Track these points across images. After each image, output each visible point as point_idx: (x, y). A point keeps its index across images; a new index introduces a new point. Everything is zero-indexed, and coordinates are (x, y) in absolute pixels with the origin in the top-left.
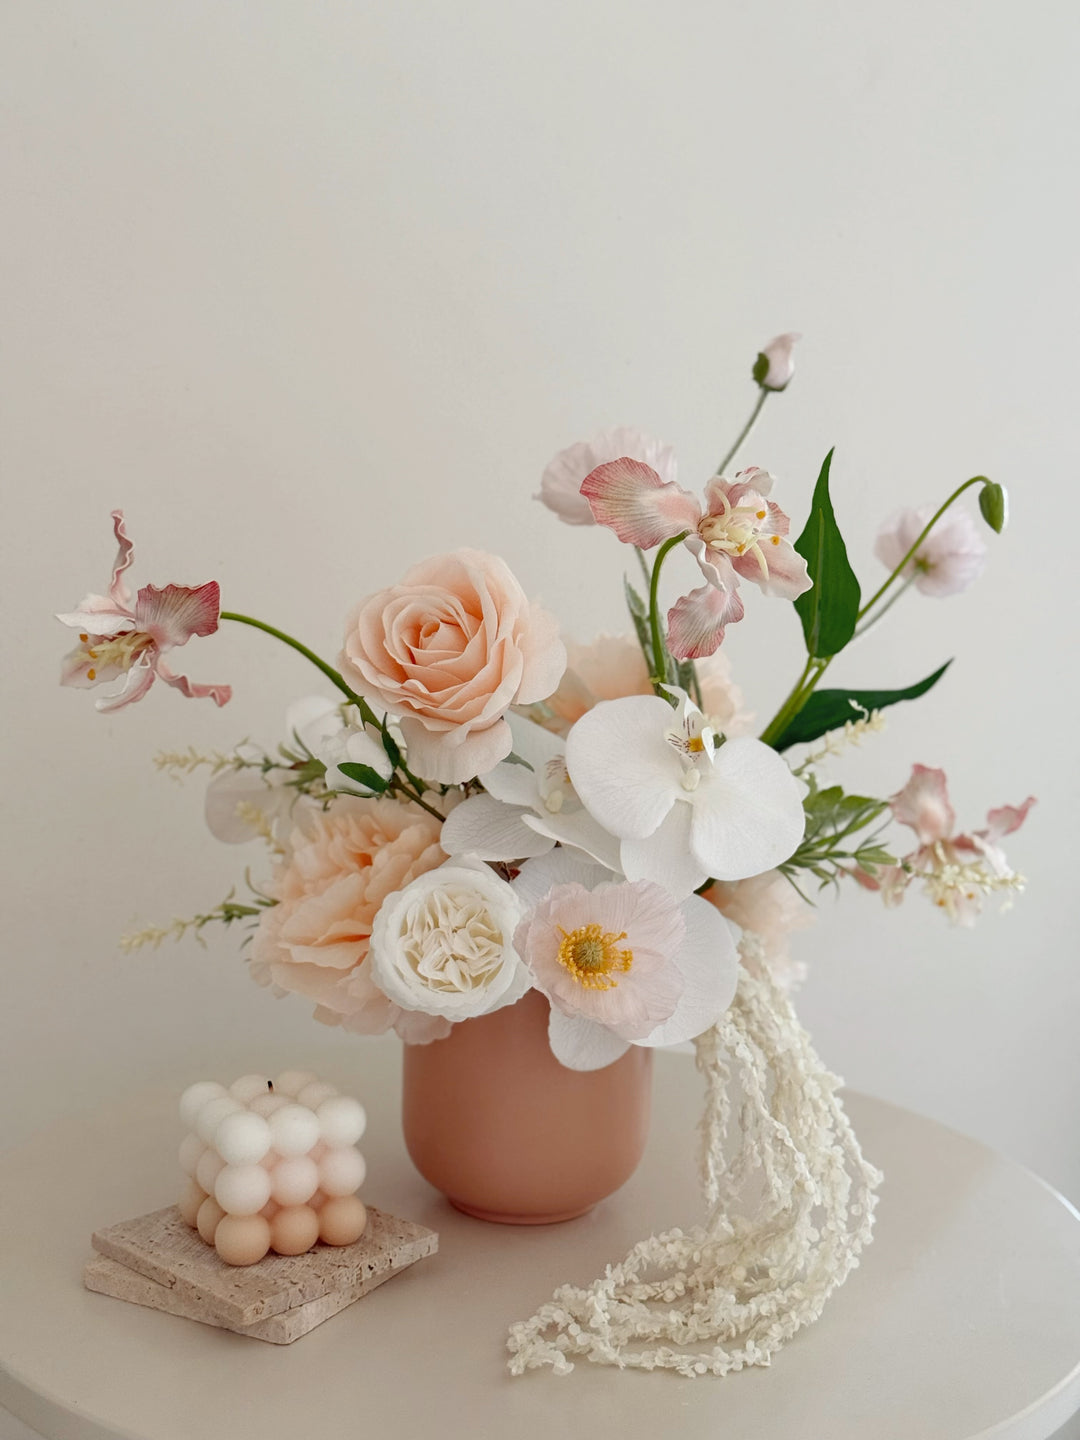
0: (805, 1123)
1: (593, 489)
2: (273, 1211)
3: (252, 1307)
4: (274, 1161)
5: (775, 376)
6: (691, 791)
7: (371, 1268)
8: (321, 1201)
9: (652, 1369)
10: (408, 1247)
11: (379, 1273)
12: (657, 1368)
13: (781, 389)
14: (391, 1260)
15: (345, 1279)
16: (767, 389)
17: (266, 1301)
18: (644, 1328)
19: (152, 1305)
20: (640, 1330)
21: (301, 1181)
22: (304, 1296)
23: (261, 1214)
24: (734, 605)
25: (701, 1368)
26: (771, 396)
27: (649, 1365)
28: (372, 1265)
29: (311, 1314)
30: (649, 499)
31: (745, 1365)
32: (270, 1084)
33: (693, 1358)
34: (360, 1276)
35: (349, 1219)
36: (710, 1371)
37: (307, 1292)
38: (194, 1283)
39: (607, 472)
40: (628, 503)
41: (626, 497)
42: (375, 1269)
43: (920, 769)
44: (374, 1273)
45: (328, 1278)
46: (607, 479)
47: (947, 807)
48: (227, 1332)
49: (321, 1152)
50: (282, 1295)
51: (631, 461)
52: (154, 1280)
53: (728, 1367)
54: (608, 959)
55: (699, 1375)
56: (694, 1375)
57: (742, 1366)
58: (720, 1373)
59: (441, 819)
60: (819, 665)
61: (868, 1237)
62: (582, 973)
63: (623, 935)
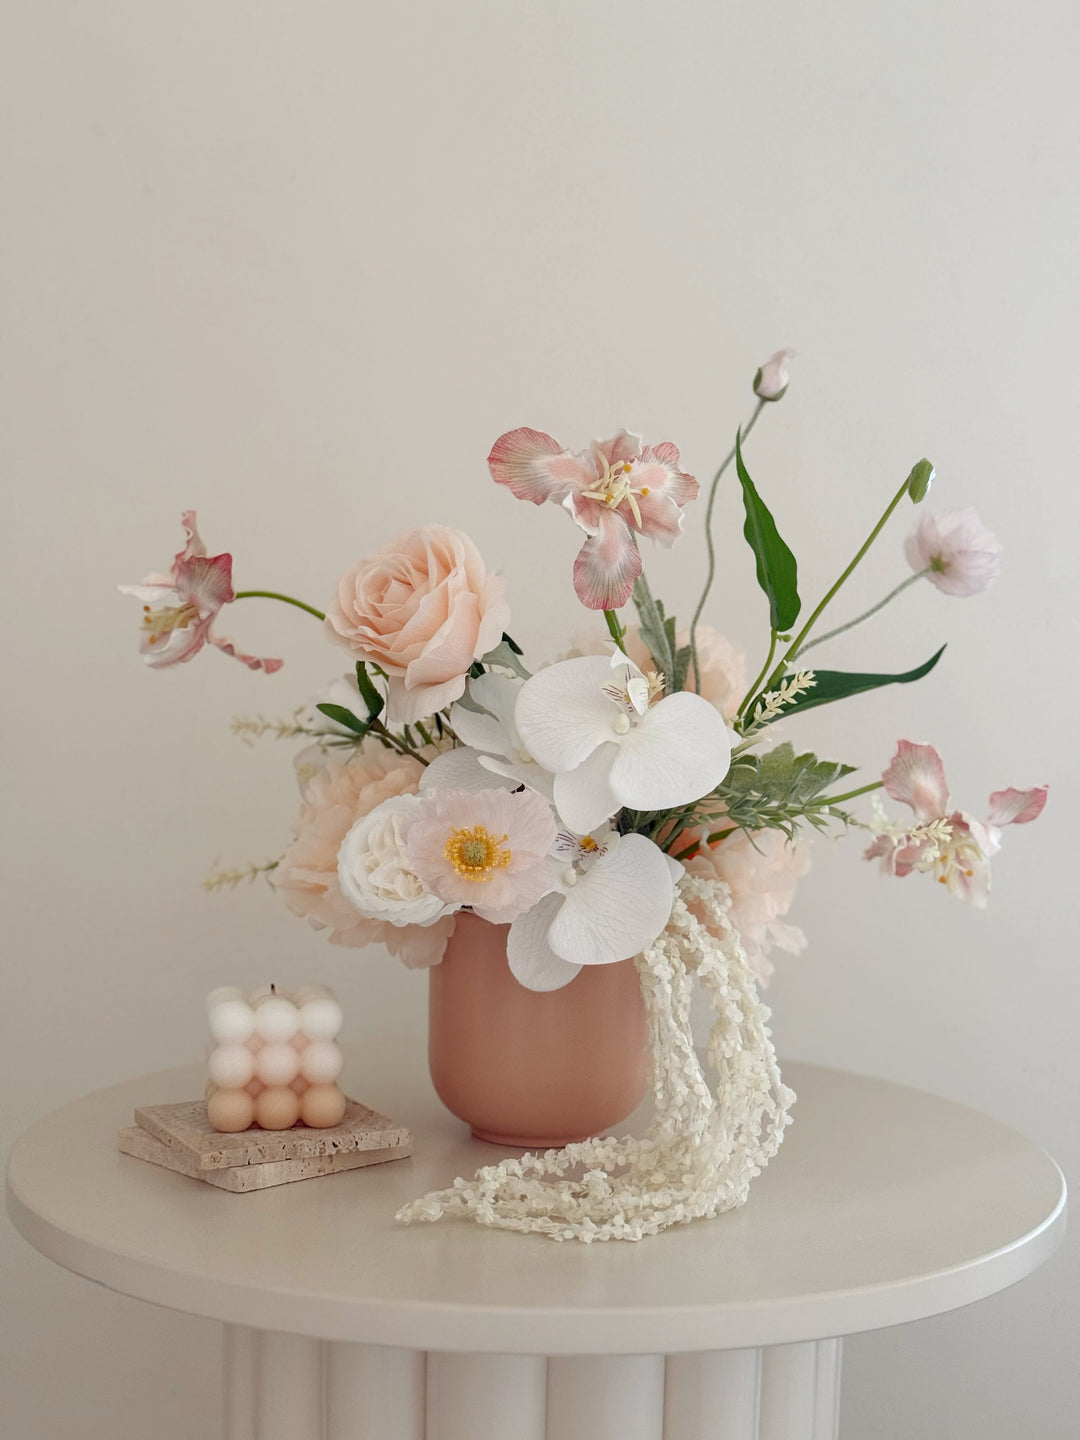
0: (728, 1045)
1: (499, 456)
2: (256, 1087)
3: (211, 1154)
4: (257, 1044)
5: (769, 386)
6: (621, 734)
7: (335, 1146)
8: (301, 1085)
9: (526, 1232)
10: (375, 1134)
11: (344, 1151)
12: (531, 1233)
13: (774, 399)
14: (357, 1143)
15: (307, 1150)
16: (764, 399)
17: (224, 1152)
18: (538, 1204)
19: (157, 1162)
21: (279, 1064)
22: (264, 1157)
23: (245, 1089)
24: (631, 558)
25: (569, 1235)
26: (769, 405)
27: (524, 1229)
28: (337, 1143)
29: (269, 1173)
30: (542, 463)
31: (613, 1239)
32: (273, 987)
34: (323, 1150)
35: (324, 1105)
36: (576, 1236)
37: (267, 1153)
38: (181, 1140)
39: (510, 441)
40: (524, 465)
41: (525, 461)
42: (340, 1147)
43: (905, 746)
44: (338, 1152)
45: (289, 1145)
46: (510, 447)
47: (943, 785)
48: (202, 1183)
49: (300, 1042)
50: (241, 1151)
51: (531, 432)
52: (160, 1141)
53: (593, 1236)
54: (489, 856)
55: (565, 1240)
56: (561, 1240)
57: (608, 1238)
58: (586, 1241)
59: (426, 764)
60: (786, 639)
61: (773, 1151)
62: (464, 867)
63: (506, 837)
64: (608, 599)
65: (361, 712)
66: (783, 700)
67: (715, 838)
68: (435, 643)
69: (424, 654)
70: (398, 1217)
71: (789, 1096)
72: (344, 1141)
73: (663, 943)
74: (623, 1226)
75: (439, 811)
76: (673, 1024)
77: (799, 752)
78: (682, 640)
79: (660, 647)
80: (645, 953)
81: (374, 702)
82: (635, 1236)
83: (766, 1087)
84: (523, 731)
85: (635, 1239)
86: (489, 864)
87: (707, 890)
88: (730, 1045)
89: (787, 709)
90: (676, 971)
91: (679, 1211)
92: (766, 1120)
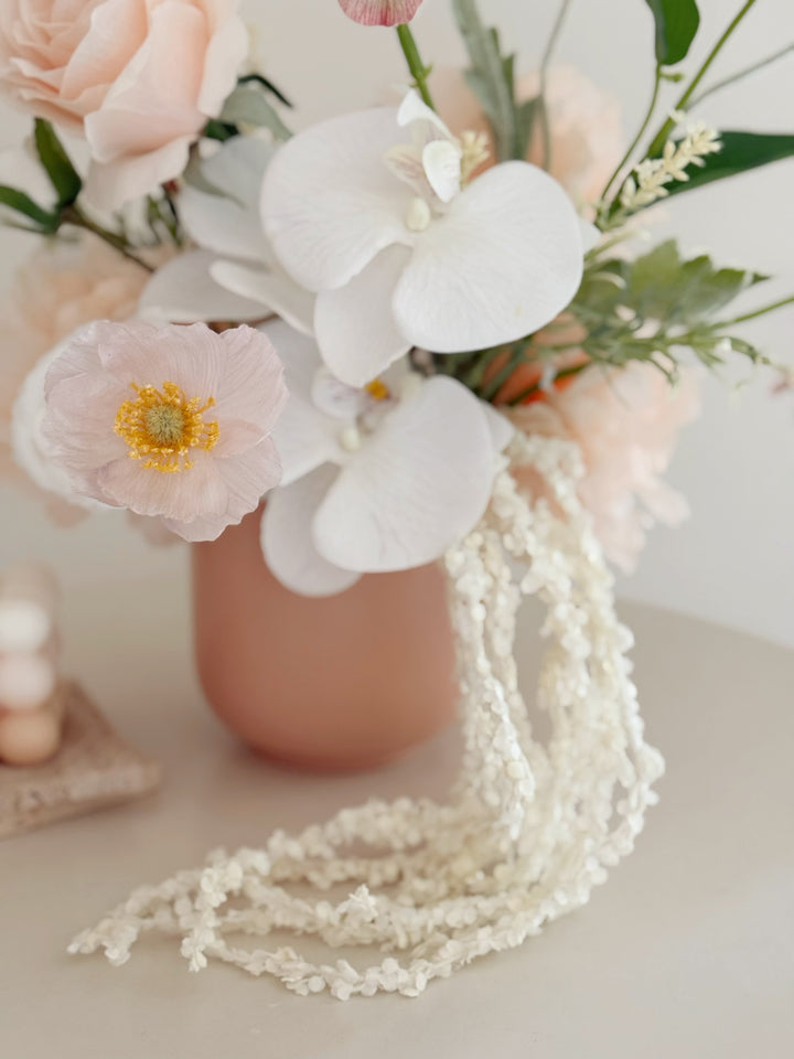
0: (566, 686)
6: (415, 231)
9: (257, 973)
11: (50, 803)
12: (265, 974)
14: (66, 791)
20: (280, 920)
25: (317, 984)
27: (255, 969)
28: (39, 793)
31: (381, 991)
33: (313, 968)
34: (17, 804)
36: (328, 988)
53: (352, 989)
54: (186, 430)
55: (311, 993)
56: (304, 992)
57: (374, 990)
58: (340, 995)
59: (150, 270)
60: (676, 78)
61: (627, 846)
62: (145, 448)
63: (211, 400)
64: (388, 8)
65: (44, 195)
66: (668, 173)
67: (565, 375)
68: (124, 84)
69: (109, 104)
70: (72, 949)
71: (654, 762)
72: (47, 789)
73: (478, 539)
74: (396, 973)
75: (104, 359)
76: (483, 664)
77: (688, 252)
78: (526, 88)
79: (492, 96)
80: (448, 556)
81: (67, 180)
82: (414, 987)
83: (619, 744)
84: (271, 225)
85: (412, 993)
86: (186, 444)
87: (545, 453)
88: (570, 686)
89: (673, 187)
90: (495, 579)
91: (485, 940)
92: (620, 793)
